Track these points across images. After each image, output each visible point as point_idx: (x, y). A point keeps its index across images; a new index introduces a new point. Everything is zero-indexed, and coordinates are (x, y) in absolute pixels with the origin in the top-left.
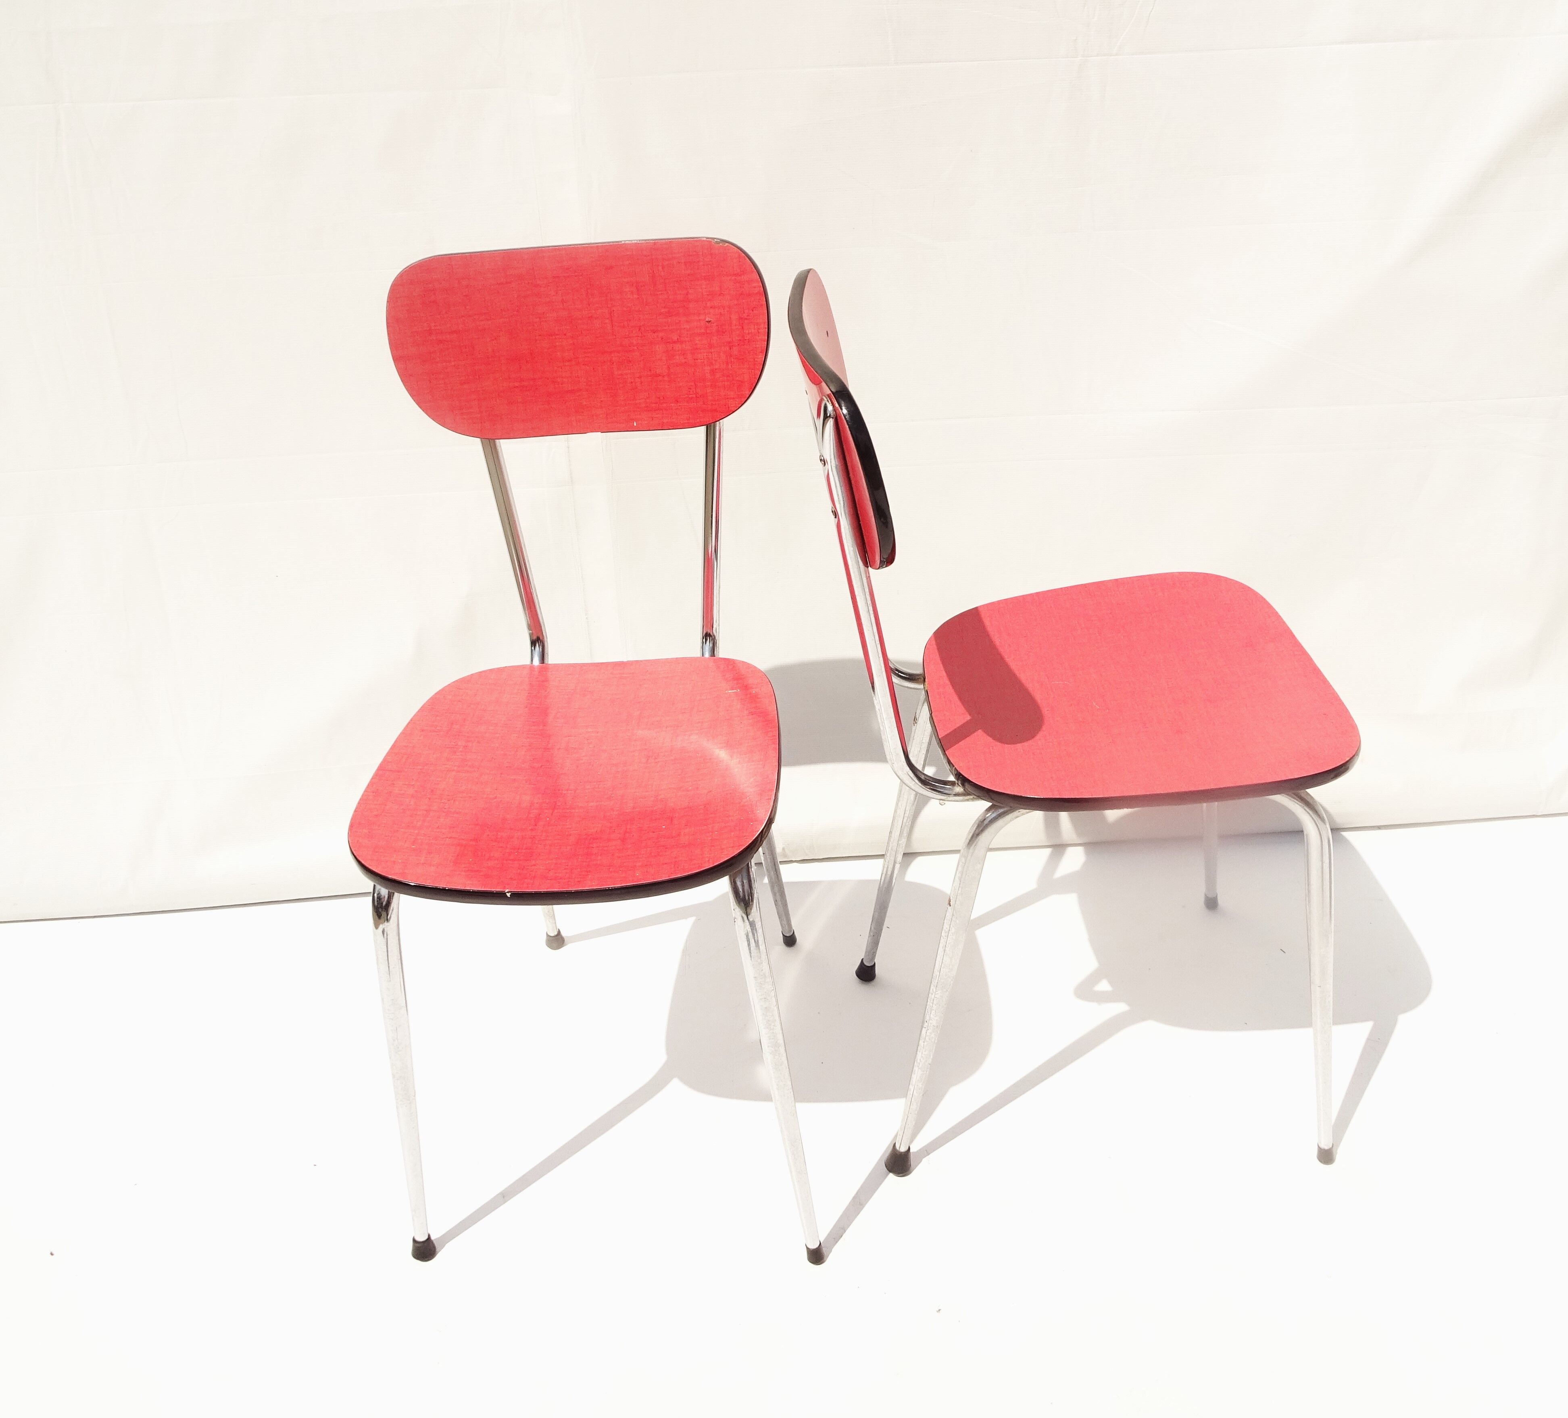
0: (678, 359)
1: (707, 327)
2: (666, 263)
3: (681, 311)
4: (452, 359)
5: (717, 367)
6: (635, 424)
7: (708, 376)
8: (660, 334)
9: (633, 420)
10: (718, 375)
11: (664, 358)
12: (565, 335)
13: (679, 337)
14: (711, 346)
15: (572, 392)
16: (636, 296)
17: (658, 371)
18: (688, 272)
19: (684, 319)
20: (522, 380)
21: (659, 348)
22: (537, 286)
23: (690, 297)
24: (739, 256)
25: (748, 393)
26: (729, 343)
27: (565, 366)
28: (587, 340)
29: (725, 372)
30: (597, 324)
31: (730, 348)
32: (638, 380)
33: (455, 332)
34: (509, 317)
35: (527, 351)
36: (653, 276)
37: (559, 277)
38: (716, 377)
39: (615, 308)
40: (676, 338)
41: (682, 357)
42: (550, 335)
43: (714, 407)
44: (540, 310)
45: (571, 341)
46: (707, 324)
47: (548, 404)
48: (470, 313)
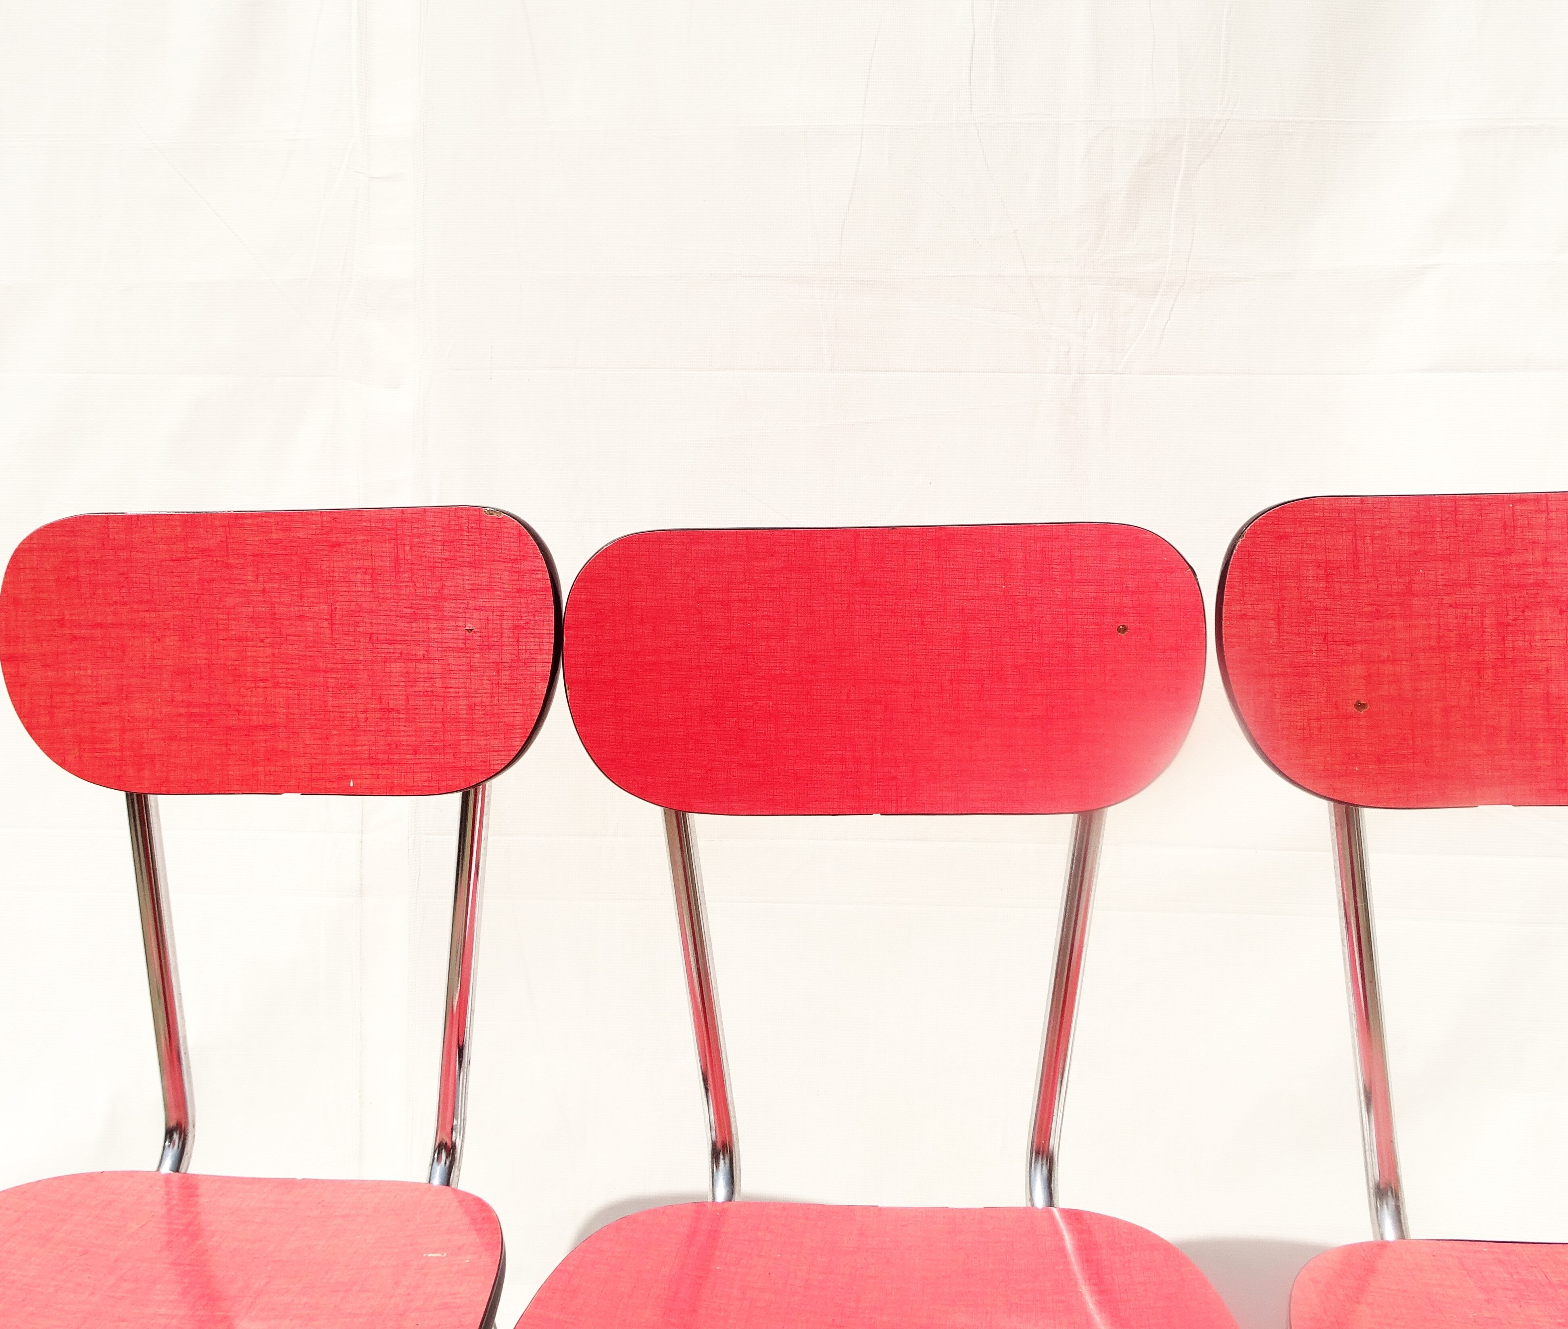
0: (421, 687)
1: (466, 639)
2: (416, 540)
3: (431, 612)
4: (90, 666)
5: (477, 701)
6: (352, 785)
7: (464, 714)
8: (399, 647)
9: (348, 778)
10: (478, 714)
11: (402, 684)
12: (262, 641)
13: (426, 654)
14: (471, 669)
15: (264, 728)
16: (369, 589)
17: (392, 704)
18: (447, 554)
19: (433, 625)
20: (191, 705)
21: (396, 669)
22: (229, 566)
23: (446, 592)
24: (520, 534)
25: (518, 744)
26: (497, 663)
27: (257, 688)
28: (291, 650)
29: (488, 709)
30: (310, 627)
31: (498, 673)
32: (361, 716)
33: (100, 625)
34: (183, 609)
35: (204, 662)
36: (397, 560)
37: (262, 556)
38: (476, 716)
39: (337, 605)
40: (421, 653)
41: (428, 684)
42: (240, 639)
43: (469, 763)
44: (229, 601)
45: (269, 651)
46: (468, 634)
47: (226, 745)
48: (126, 599)
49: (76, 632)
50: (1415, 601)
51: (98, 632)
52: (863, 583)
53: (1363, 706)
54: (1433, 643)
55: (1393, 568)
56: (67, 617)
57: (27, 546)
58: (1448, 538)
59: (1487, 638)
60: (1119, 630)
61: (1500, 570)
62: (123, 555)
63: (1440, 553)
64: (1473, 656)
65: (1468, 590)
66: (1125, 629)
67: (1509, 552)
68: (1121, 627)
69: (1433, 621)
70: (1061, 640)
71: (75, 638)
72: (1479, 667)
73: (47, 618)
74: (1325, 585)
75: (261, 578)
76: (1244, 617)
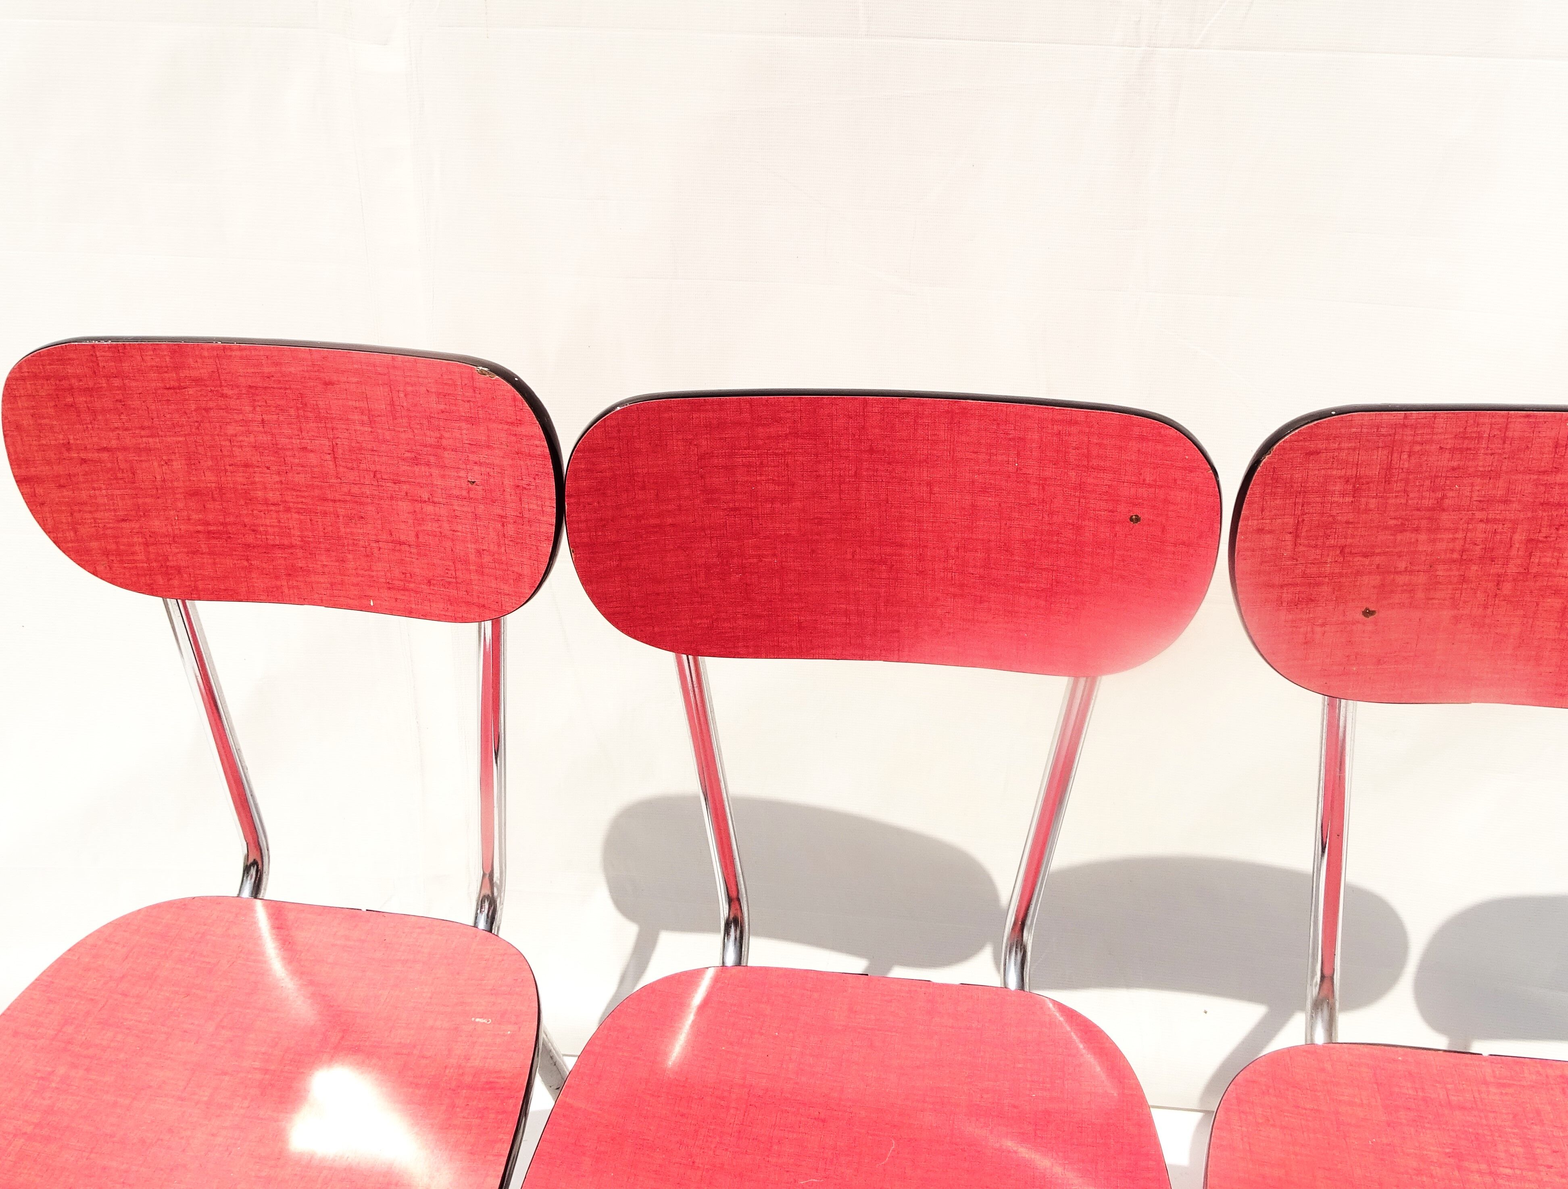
0: (430, 526)
1: (469, 489)
2: (410, 389)
3: (432, 459)
4: (103, 487)
5: (485, 547)
6: (372, 604)
7: (473, 557)
8: (405, 487)
9: (368, 597)
10: (487, 559)
11: (410, 521)
12: (268, 468)
13: (430, 496)
14: (477, 517)
15: (282, 547)
16: (368, 429)
17: (403, 538)
18: (442, 407)
19: (435, 472)
20: (208, 524)
21: (404, 506)
22: (224, 396)
23: (444, 442)
24: (514, 399)
26: (502, 517)
27: (269, 511)
28: (300, 479)
29: (496, 556)
30: (313, 459)
31: (503, 525)
32: (374, 545)
33: (105, 449)
34: (185, 435)
35: (214, 485)
36: (392, 404)
37: (256, 388)
38: (484, 561)
39: (338, 441)
40: (425, 496)
41: (436, 525)
42: (246, 466)
43: (481, 601)
44: (231, 430)
45: (277, 478)
46: (470, 485)
47: (247, 560)
48: (126, 425)
49: (83, 455)
50: (1444, 516)
51: (105, 456)
52: (871, 451)
53: (1372, 613)
54: (1456, 556)
55: (1427, 483)
56: (72, 442)
57: (18, 375)
58: (1492, 454)
59: (1514, 552)
60: (1131, 519)
61: (1542, 489)
62: (117, 382)
63: (1481, 469)
64: (1496, 569)
65: (1502, 507)
66: (1138, 519)
67: (1557, 470)
68: (1134, 517)
69: (1460, 535)
70: (1071, 521)
71: (84, 461)
72: (1499, 581)
73: (53, 442)
74: (1351, 499)
75: (258, 409)
76: (1260, 531)
